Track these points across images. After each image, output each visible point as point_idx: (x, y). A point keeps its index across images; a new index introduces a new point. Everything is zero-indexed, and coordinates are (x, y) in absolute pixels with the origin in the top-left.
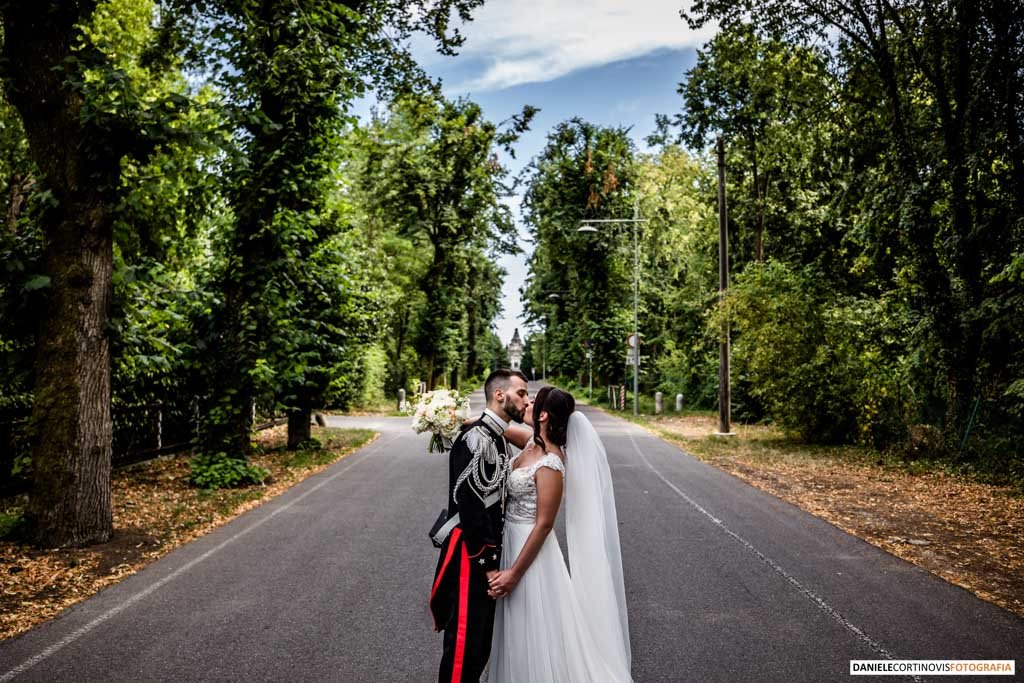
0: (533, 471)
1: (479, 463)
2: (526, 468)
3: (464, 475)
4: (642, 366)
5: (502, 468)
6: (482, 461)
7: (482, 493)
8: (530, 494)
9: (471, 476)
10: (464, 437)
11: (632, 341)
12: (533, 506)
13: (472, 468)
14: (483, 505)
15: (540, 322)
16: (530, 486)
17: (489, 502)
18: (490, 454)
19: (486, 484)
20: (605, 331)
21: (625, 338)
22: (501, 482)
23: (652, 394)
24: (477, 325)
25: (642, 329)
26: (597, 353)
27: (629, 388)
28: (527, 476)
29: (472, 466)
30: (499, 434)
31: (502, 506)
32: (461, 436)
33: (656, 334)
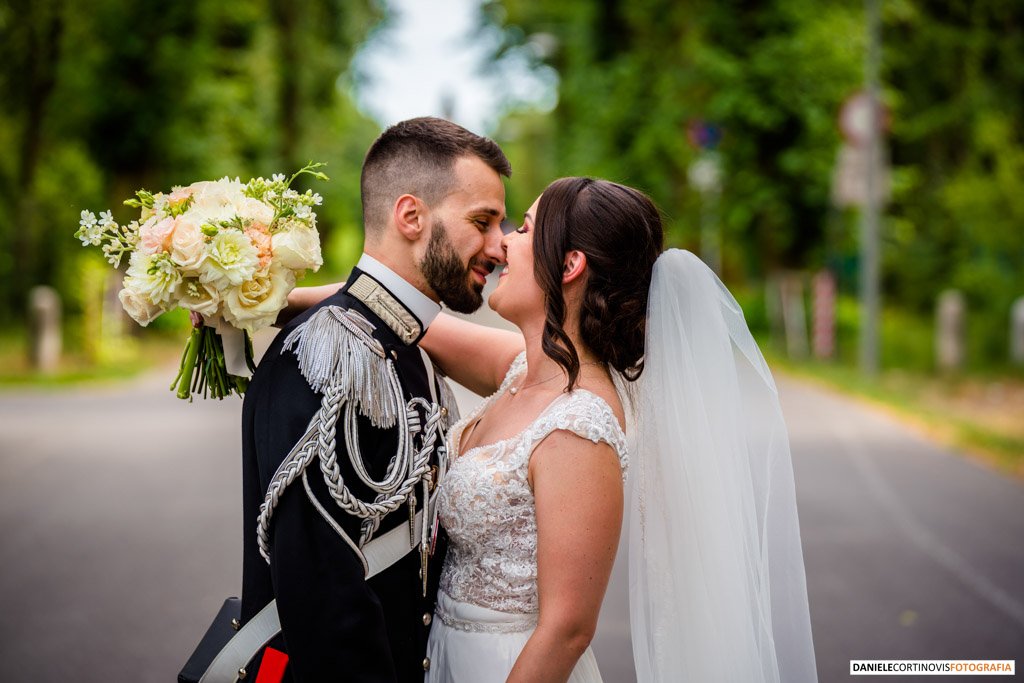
0: (523, 452)
1: (340, 425)
2: (501, 445)
3: (292, 466)
4: (894, 209)
5: (418, 442)
6: (350, 419)
7: (354, 525)
8: (514, 528)
9: (314, 468)
10: (287, 343)
11: (860, 119)
12: (528, 570)
13: (317, 441)
14: (358, 565)
15: (535, 64)
16: (514, 502)
17: (379, 556)
18: (379, 396)
19: (369, 495)
20: (762, 87)
21: (834, 110)
22: (418, 488)
23: (926, 309)
24: (307, 79)
25: (895, 79)
26: (734, 165)
27: (846, 284)
28: (503, 468)
29: (316, 433)
30: (406, 337)
31: (423, 572)
32: (278, 341)
33: (941, 94)
